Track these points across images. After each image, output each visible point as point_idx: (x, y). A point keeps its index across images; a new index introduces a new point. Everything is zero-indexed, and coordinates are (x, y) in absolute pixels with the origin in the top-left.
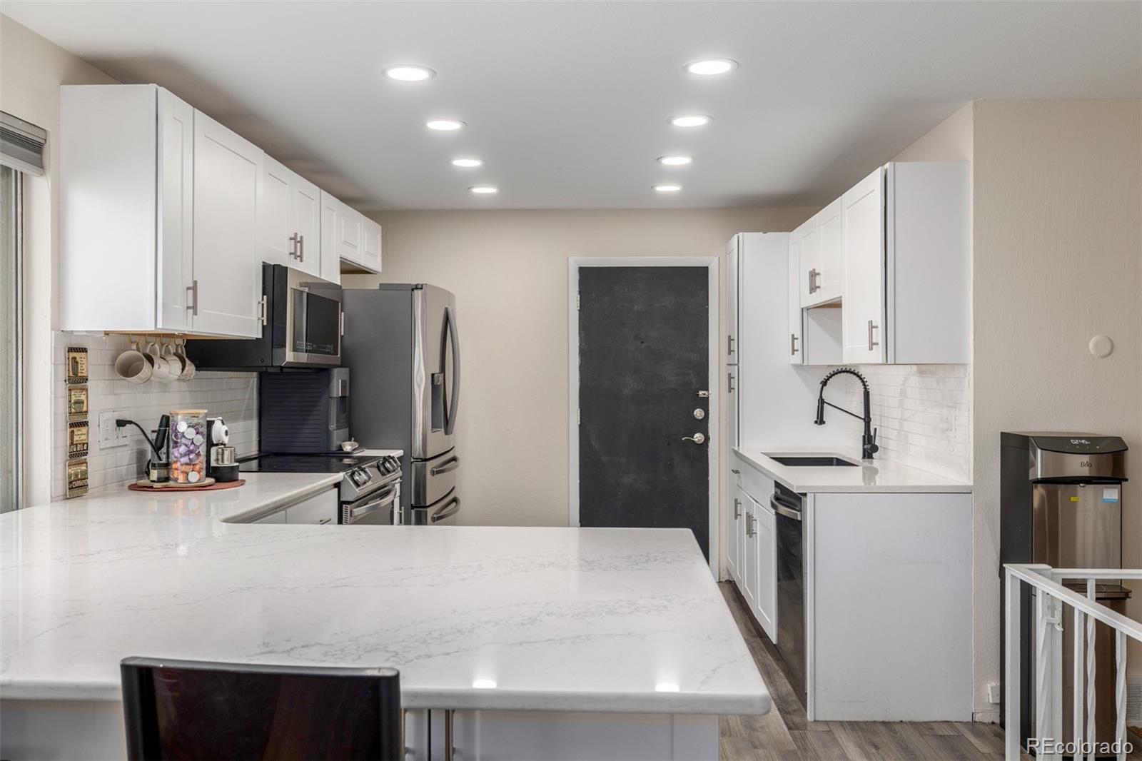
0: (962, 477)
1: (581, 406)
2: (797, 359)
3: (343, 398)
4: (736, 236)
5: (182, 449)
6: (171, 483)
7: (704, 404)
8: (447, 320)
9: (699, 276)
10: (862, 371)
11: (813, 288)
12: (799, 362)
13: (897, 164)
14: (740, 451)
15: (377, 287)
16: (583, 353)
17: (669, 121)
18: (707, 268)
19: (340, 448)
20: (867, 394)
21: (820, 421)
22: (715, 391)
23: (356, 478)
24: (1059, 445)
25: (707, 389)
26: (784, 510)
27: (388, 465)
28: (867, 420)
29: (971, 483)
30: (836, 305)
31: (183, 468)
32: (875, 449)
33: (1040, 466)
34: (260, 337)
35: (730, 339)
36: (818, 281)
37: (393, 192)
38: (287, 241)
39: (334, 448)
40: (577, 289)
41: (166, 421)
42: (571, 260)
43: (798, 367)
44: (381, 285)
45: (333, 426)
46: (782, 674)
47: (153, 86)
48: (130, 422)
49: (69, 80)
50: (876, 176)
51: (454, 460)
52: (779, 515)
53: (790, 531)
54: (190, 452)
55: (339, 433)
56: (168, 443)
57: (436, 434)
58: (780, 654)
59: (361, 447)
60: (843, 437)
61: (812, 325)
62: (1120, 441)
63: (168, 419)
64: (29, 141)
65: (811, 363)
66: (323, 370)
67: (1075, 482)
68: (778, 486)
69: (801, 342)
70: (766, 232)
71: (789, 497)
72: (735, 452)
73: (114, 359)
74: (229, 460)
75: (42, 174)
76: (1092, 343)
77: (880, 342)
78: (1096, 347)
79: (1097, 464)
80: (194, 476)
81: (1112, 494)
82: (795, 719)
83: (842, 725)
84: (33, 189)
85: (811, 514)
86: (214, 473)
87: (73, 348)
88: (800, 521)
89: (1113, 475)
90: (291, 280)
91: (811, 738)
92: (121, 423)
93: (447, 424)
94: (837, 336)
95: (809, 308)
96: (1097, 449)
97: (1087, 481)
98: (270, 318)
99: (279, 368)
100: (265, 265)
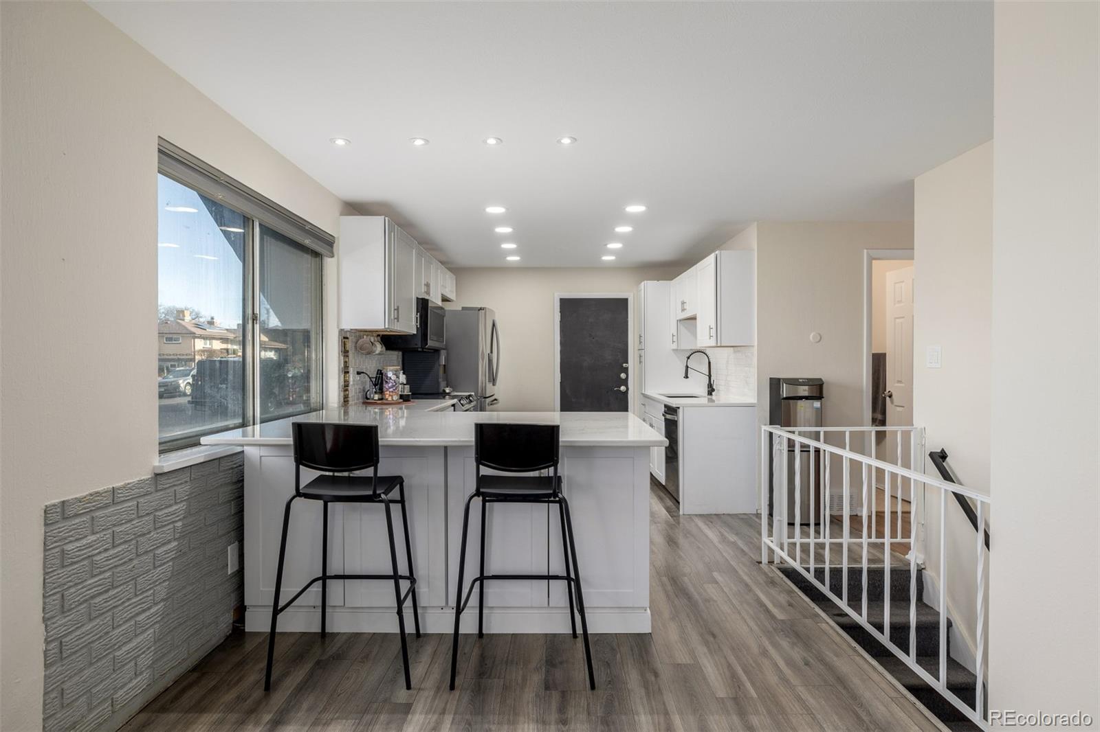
0: (752, 400)
1: (561, 371)
2: (674, 346)
3: (445, 365)
4: (643, 283)
5: (390, 385)
6: (384, 401)
7: (626, 370)
8: (494, 325)
9: (624, 302)
10: (708, 352)
11: (683, 310)
13: (722, 252)
14: (646, 392)
15: (460, 309)
16: (561, 343)
17: (614, 229)
18: (627, 299)
19: (444, 391)
20: (709, 363)
21: (686, 377)
22: (632, 364)
23: (462, 402)
24: (793, 382)
25: (627, 363)
26: (669, 417)
27: (471, 398)
28: (710, 376)
29: (756, 401)
30: (694, 318)
31: (391, 394)
32: (713, 390)
33: (785, 391)
34: (415, 333)
35: (640, 336)
36: (686, 306)
37: (463, 259)
38: (424, 286)
39: (441, 391)
40: (558, 310)
41: (380, 373)
42: (556, 295)
43: (675, 350)
44: (463, 308)
45: (440, 380)
46: (667, 499)
47: (384, 217)
48: (363, 373)
49: (342, 214)
50: (712, 256)
51: (496, 400)
52: (666, 420)
53: (671, 429)
54: (394, 386)
55: (443, 384)
56: (382, 383)
57: (489, 385)
58: (667, 490)
59: (454, 391)
60: (697, 385)
61: (682, 329)
62: (821, 379)
63: (381, 371)
64: (329, 242)
65: (682, 348)
66: (436, 351)
67: (801, 398)
68: (666, 406)
69: (676, 338)
70: (658, 281)
71: (671, 410)
72: (642, 394)
73: (356, 343)
74: (407, 391)
75: (333, 257)
76: (811, 336)
77: (714, 335)
78: (813, 338)
79: (811, 390)
80: (395, 398)
81: (817, 404)
82: (674, 514)
83: (696, 515)
84: (329, 263)
85: (681, 418)
86: (401, 397)
87: (344, 337)
88: (676, 421)
89: (818, 395)
90: (430, 305)
91: (681, 520)
92: (359, 373)
93: (493, 380)
94: (694, 334)
95: (680, 320)
96: (811, 383)
97: (807, 398)
98: (420, 324)
99: (423, 349)
100: (417, 298)
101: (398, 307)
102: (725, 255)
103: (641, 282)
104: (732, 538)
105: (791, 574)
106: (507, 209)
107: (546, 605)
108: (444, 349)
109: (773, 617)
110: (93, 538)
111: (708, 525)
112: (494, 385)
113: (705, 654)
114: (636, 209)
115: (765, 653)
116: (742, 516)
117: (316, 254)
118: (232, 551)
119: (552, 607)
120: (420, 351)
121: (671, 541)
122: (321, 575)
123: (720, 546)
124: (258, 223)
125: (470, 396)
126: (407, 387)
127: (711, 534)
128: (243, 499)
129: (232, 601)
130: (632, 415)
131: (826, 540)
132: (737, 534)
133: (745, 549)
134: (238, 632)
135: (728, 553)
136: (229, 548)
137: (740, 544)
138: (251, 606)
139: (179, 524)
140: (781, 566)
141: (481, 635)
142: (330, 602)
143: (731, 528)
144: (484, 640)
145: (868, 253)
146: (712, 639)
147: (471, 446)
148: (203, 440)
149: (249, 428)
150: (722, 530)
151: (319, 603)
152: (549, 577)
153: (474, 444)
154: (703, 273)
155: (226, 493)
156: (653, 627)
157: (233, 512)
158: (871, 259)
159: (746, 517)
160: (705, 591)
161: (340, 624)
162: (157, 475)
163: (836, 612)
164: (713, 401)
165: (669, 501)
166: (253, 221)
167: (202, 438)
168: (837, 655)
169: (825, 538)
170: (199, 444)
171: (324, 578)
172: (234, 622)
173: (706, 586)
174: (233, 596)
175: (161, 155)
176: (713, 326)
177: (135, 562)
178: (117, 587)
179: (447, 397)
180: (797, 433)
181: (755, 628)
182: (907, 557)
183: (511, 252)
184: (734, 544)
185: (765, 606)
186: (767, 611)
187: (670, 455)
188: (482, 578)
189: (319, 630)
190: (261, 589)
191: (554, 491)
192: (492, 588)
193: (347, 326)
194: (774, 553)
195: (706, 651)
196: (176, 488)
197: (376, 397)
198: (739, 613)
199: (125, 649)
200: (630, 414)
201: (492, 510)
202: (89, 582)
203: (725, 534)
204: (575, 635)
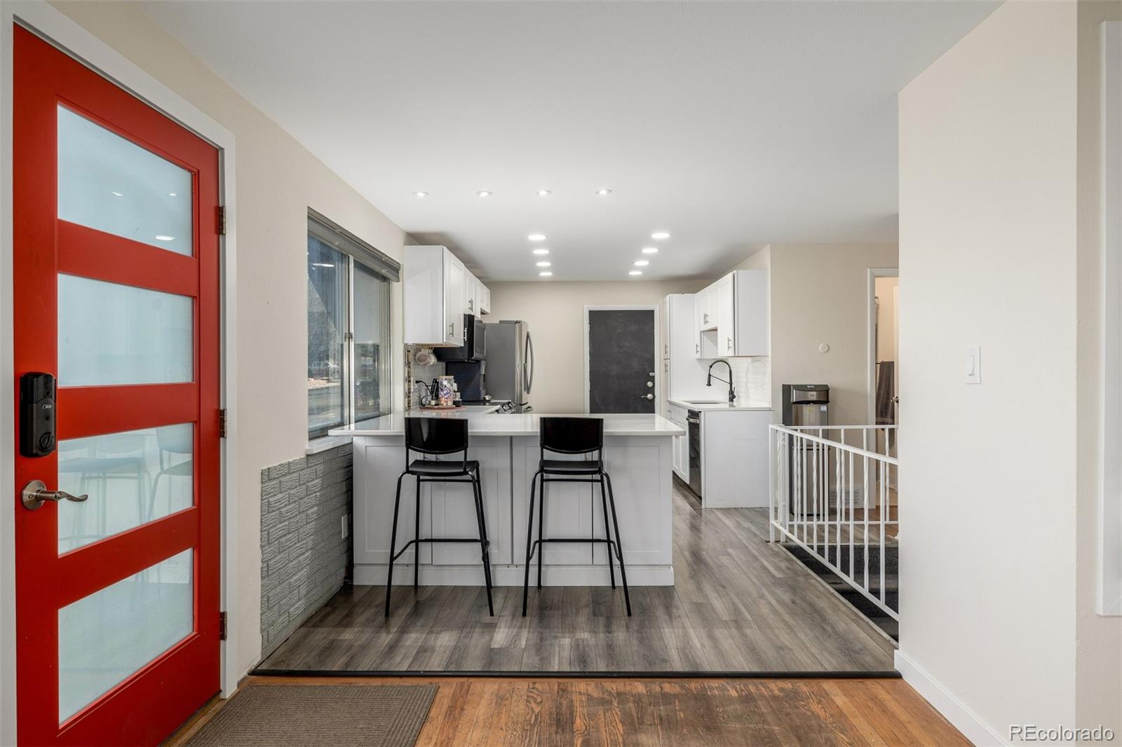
0: (767, 404)
1: (591, 381)
2: (698, 356)
3: (484, 375)
4: (668, 296)
5: (445, 392)
6: (440, 406)
7: (652, 379)
8: (528, 337)
9: (649, 315)
10: (730, 361)
11: (706, 322)
12: (699, 357)
13: (739, 271)
14: (672, 400)
15: (498, 322)
16: (591, 354)
17: (641, 250)
18: (653, 311)
19: (485, 398)
20: (730, 372)
21: (709, 384)
22: (658, 373)
23: (503, 408)
24: (802, 388)
25: (654, 372)
26: (692, 420)
28: (731, 383)
29: (770, 406)
30: (715, 330)
31: (446, 400)
32: (734, 397)
33: (795, 396)
34: (463, 345)
35: (666, 347)
36: (708, 319)
38: (468, 303)
39: (482, 398)
40: (588, 322)
41: (435, 381)
42: (585, 306)
43: (699, 360)
44: (500, 321)
45: (481, 388)
46: (691, 496)
47: (442, 246)
48: (422, 382)
49: (406, 244)
50: (731, 275)
51: (529, 407)
52: (690, 423)
53: (694, 430)
54: (448, 393)
55: (483, 392)
56: (437, 390)
57: (524, 393)
58: (690, 488)
59: (493, 398)
60: (719, 393)
61: (705, 339)
62: (827, 385)
63: (436, 380)
64: (395, 269)
65: (705, 358)
66: (478, 362)
67: (808, 402)
68: (689, 411)
69: (700, 348)
70: (683, 294)
71: (694, 414)
72: (668, 401)
73: (415, 356)
74: (458, 398)
75: (399, 281)
76: (821, 346)
77: (732, 346)
78: (822, 347)
79: (819, 395)
80: (450, 403)
81: (824, 408)
82: (697, 508)
83: (717, 509)
84: (396, 286)
85: (703, 421)
86: (455, 403)
87: (407, 350)
88: (699, 424)
89: (825, 400)
90: (475, 319)
91: (703, 512)
92: (417, 382)
93: (528, 389)
94: (716, 343)
95: (704, 331)
96: (818, 389)
97: (814, 402)
98: (467, 339)
99: (468, 360)
100: (465, 315)
101: (453, 324)
102: (741, 274)
103: (666, 295)
104: (746, 525)
105: (797, 552)
106: (547, 237)
107: (591, 563)
108: (484, 360)
109: (773, 576)
110: (280, 496)
111: (726, 516)
112: (528, 393)
113: (716, 598)
114: (661, 235)
115: (762, 596)
116: (757, 509)
117: (384, 279)
118: (344, 520)
119: (596, 565)
120: (466, 363)
121: (695, 528)
122: (414, 539)
123: (734, 530)
124: (352, 260)
125: (509, 403)
126: (458, 394)
127: (728, 522)
128: (352, 480)
129: (344, 561)
130: (659, 416)
131: (827, 523)
132: (751, 522)
133: (758, 533)
134: (348, 587)
135: (742, 536)
136: (342, 518)
137: (753, 529)
138: (359, 564)
139: (318, 494)
140: (786, 544)
141: (540, 586)
142: (421, 561)
143: (746, 517)
144: (543, 590)
145: (871, 273)
146: (722, 589)
147: (537, 436)
148: (331, 432)
149: (345, 427)
150: (738, 519)
151: (413, 562)
152: (593, 541)
153: (539, 434)
154: (723, 287)
155: (340, 475)
156: (675, 582)
157: (344, 490)
158: (874, 276)
159: (761, 510)
160: (719, 560)
161: (429, 579)
162: (308, 455)
163: (832, 581)
164: (734, 406)
165: (692, 498)
166: (349, 257)
167: (329, 431)
168: (818, 597)
169: (824, 520)
170: (327, 435)
171: (417, 541)
172: (345, 578)
173: (720, 557)
174: (345, 556)
175: (310, 221)
176: (731, 338)
177: (298, 517)
178: (291, 533)
179: (487, 404)
180: (799, 430)
181: (757, 582)
182: (896, 537)
183: (545, 270)
184: (749, 530)
185: (768, 569)
186: (768, 572)
187: (693, 456)
188: (541, 541)
189: (413, 583)
190: (367, 550)
191: (600, 469)
192: (548, 549)
193: (411, 341)
194: (780, 534)
195: (716, 595)
196: (317, 467)
197: (433, 403)
198: (746, 574)
199: (295, 578)
200: (657, 415)
201: (547, 489)
202: (279, 526)
203: (742, 522)
204: (614, 587)
